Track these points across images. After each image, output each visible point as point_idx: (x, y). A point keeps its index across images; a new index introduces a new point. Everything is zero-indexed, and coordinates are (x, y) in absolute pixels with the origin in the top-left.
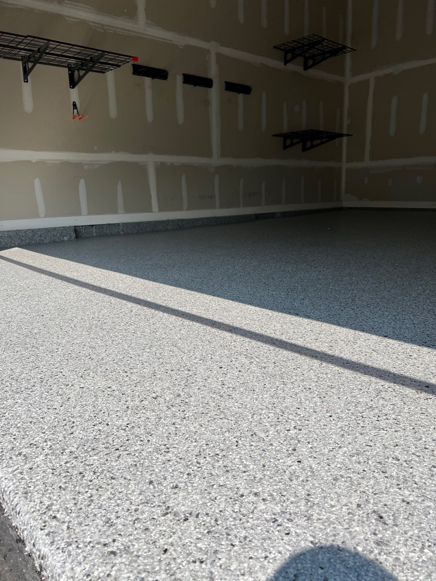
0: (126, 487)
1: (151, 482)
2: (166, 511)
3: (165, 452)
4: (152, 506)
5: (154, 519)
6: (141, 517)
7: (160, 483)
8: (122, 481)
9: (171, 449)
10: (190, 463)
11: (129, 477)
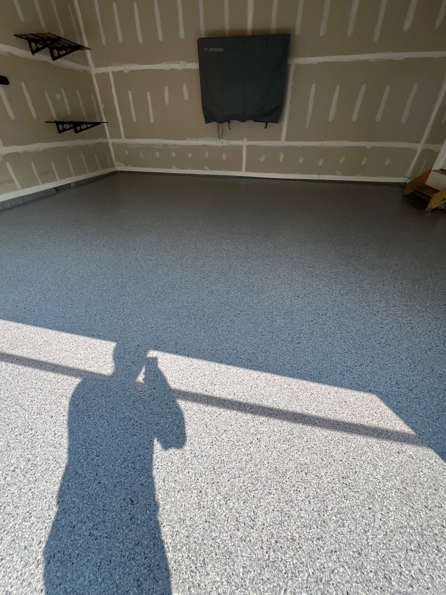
0: (12, 561)
1: (26, 548)
2: (38, 564)
3: (29, 518)
4: (30, 565)
5: (32, 574)
6: (25, 577)
7: (31, 546)
8: (8, 558)
9: (32, 513)
10: (44, 519)
11: (11, 552)
